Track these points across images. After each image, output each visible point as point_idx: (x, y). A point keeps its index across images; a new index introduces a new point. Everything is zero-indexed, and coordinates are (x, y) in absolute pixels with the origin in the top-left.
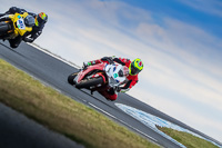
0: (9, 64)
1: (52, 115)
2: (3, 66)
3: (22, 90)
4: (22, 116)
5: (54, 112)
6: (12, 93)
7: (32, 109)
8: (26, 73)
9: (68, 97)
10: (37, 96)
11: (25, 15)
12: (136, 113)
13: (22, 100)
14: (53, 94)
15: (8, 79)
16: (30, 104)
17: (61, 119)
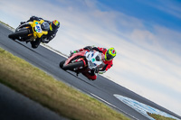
0: (27, 63)
1: (63, 104)
2: (23, 64)
3: (37, 84)
4: (38, 105)
5: (64, 101)
6: (30, 86)
7: (46, 99)
8: (41, 70)
9: (75, 89)
10: (50, 89)
11: (42, 21)
12: (131, 102)
13: (38, 92)
14: (63, 87)
15: (27, 75)
16: (45, 95)
17: (70, 107)
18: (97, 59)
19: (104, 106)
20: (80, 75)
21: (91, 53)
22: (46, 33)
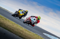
0: (14, 23)
1: (26, 36)
2: (13, 23)
3: (18, 30)
4: (18, 36)
5: (26, 35)
6: (15, 30)
7: (21, 34)
8: (19, 25)
9: (30, 31)
10: (22, 31)
13: (18, 32)
14: (26, 30)
15: (14, 27)
16: (20, 33)
17: (28, 37)
18: (34, 20)
19: (40, 37)
20: (30, 25)
21: (32, 18)
22: (24, 14)
